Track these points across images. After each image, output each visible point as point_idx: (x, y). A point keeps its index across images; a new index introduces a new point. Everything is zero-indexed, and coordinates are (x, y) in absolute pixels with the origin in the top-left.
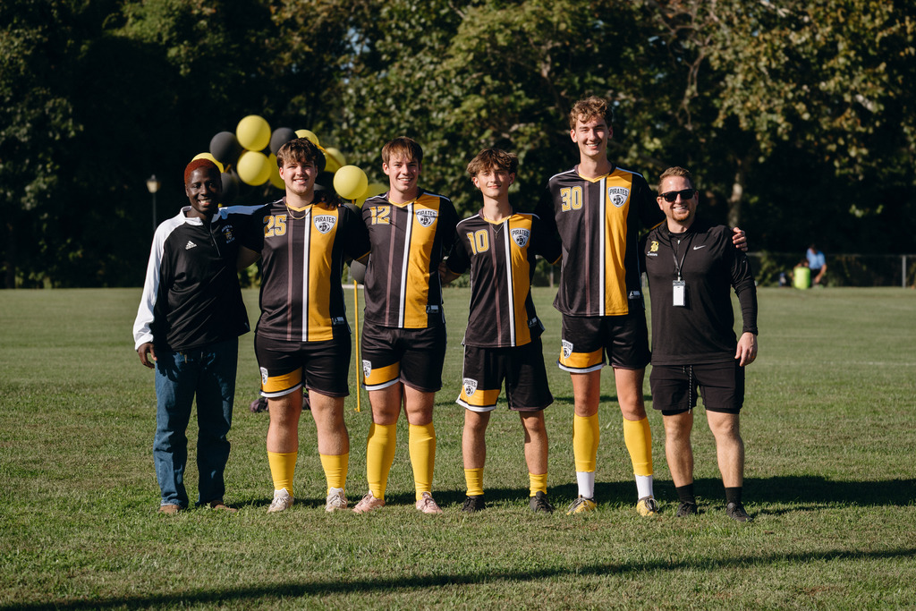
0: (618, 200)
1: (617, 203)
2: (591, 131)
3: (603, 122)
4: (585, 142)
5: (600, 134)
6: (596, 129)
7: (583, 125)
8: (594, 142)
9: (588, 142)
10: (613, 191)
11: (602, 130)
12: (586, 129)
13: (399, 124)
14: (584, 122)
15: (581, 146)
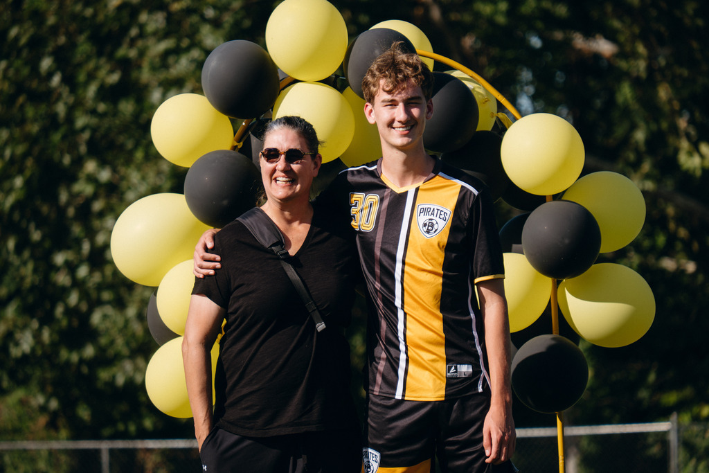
0: (429, 227)
1: (428, 232)
2: (401, 106)
3: (419, 93)
4: (390, 125)
5: (415, 112)
6: (408, 104)
7: (388, 97)
8: (405, 124)
9: (396, 124)
10: (425, 211)
11: (417, 105)
12: (393, 104)
13: (70, 119)
14: (389, 92)
15: (382, 129)
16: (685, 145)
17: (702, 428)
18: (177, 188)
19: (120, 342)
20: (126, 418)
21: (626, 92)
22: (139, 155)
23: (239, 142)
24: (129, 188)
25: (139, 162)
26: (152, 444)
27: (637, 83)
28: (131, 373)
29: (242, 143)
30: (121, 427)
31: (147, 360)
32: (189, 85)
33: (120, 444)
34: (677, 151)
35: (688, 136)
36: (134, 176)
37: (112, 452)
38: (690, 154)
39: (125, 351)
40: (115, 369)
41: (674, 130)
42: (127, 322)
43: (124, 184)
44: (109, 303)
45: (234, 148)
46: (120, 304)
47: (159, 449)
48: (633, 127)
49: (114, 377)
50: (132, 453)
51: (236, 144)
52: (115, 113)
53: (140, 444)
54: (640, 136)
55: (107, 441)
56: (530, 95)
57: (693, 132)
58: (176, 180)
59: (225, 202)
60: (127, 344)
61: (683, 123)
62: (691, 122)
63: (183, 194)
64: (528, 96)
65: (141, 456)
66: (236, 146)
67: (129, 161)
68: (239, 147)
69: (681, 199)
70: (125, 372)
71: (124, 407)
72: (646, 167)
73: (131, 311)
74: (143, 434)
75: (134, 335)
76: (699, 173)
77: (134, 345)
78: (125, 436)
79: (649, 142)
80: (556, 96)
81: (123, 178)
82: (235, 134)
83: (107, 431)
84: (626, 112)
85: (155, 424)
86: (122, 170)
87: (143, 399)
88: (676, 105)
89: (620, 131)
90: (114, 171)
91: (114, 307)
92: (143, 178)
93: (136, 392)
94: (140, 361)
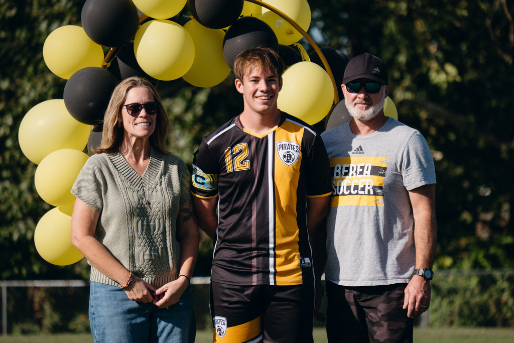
16: (434, 65)
17: (445, 274)
18: (58, 95)
19: (15, 207)
20: (20, 264)
21: (391, 26)
22: (30, 69)
23: (108, 62)
24: (23, 94)
25: (29, 74)
26: (38, 284)
27: (400, 19)
28: (23, 231)
29: (110, 63)
30: (16, 271)
31: (36, 222)
32: (67, 19)
33: (15, 284)
34: (429, 69)
35: (437, 59)
36: (27, 86)
37: (8, 289)
38: (438, 72)
39: (20, 215)
40: (11, 229)
41: (427, 54)
42: (21, 194)
43: (19, 92)
44: (8, 178)
45: (105, 67)
46: (16, 180)
47: (44, 287)
48: (397, 52)
49: (11, 235)
50: (24, 290)
51: (105, 64)
52: (13, 39)
53: (30, 284)
54: (402, 59)
55: (5, 281)
56: (321, 28)
57: (440, 55)
58: (58, 89)
59: (91, 104)
60: (21, 209)
61: (433, 48)
62: (440, 48)
63: (62, 98)
64: (319, 29)
65: (30, 292)
66: (106, 66)
67: (22, 75)
68: (108, 66)
69: (431, 106)
70: (19, 231)
71: (19, 256)
72: (407, 82)
73: (24, 186)
74: (33, 276)
75: (26, 203)
76: (445, 86)
77: (25, 211)
78: (19, 277)
79: (408, 63)
80: (340, 28)
81: (18, 87)
82: (105, 57)
83: (6, 274)
84: (392, 40)
85: (40, 269)
86: (18, 81)
87: (32, 250)
88: (429, 36)
89: (387, 55)
90: (12, 81)
91: (11, 182)
92: (34, 87)
93: (27, 245)
94: (30, 222)
